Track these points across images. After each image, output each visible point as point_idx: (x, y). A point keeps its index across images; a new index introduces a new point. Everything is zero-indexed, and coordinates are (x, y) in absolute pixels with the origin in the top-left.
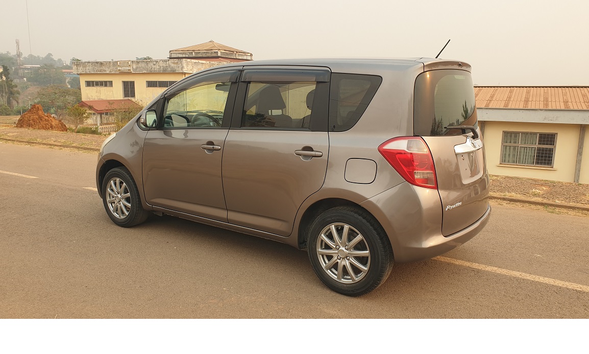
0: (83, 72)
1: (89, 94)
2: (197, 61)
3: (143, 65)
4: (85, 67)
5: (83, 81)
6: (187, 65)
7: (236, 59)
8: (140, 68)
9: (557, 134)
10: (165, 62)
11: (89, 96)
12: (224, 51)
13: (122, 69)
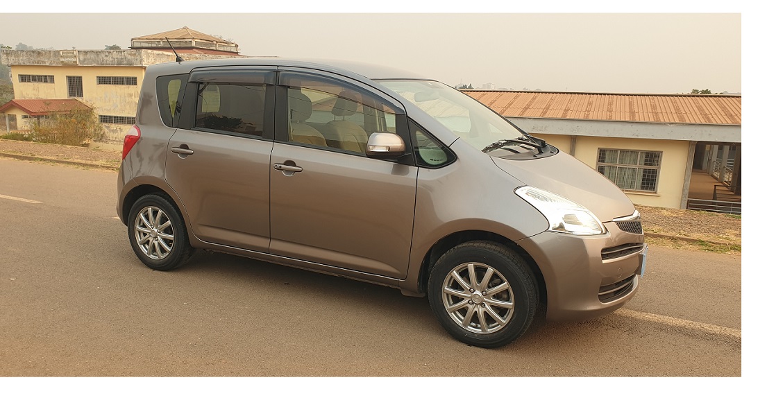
0: (15, 62)
1: (23, 92)
2: (160, 52)
3: (93, 56)
4: (18, 56)
5: (14, 75)
6: (148, 57)
7: (216, 50)
8: (88, 60)
9: (662, 152)
10: (120, 54)
11: (24, 94)
12: (200, 41)
13: (66, 60)
